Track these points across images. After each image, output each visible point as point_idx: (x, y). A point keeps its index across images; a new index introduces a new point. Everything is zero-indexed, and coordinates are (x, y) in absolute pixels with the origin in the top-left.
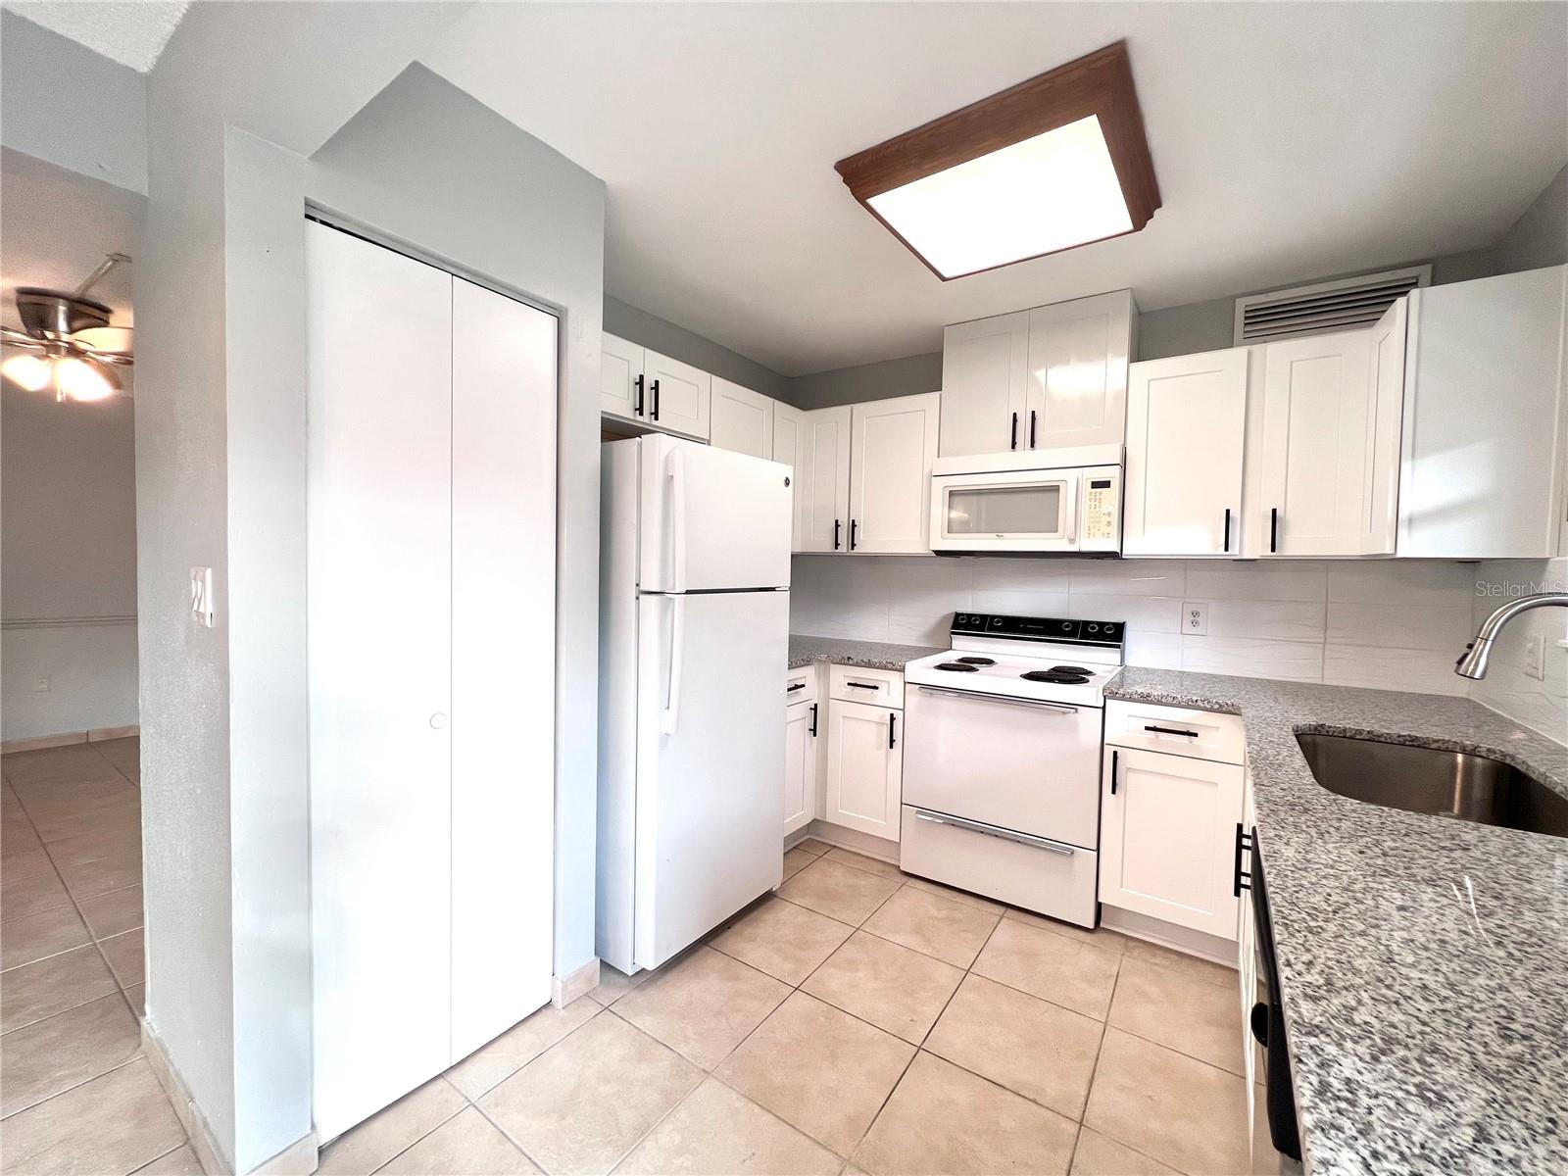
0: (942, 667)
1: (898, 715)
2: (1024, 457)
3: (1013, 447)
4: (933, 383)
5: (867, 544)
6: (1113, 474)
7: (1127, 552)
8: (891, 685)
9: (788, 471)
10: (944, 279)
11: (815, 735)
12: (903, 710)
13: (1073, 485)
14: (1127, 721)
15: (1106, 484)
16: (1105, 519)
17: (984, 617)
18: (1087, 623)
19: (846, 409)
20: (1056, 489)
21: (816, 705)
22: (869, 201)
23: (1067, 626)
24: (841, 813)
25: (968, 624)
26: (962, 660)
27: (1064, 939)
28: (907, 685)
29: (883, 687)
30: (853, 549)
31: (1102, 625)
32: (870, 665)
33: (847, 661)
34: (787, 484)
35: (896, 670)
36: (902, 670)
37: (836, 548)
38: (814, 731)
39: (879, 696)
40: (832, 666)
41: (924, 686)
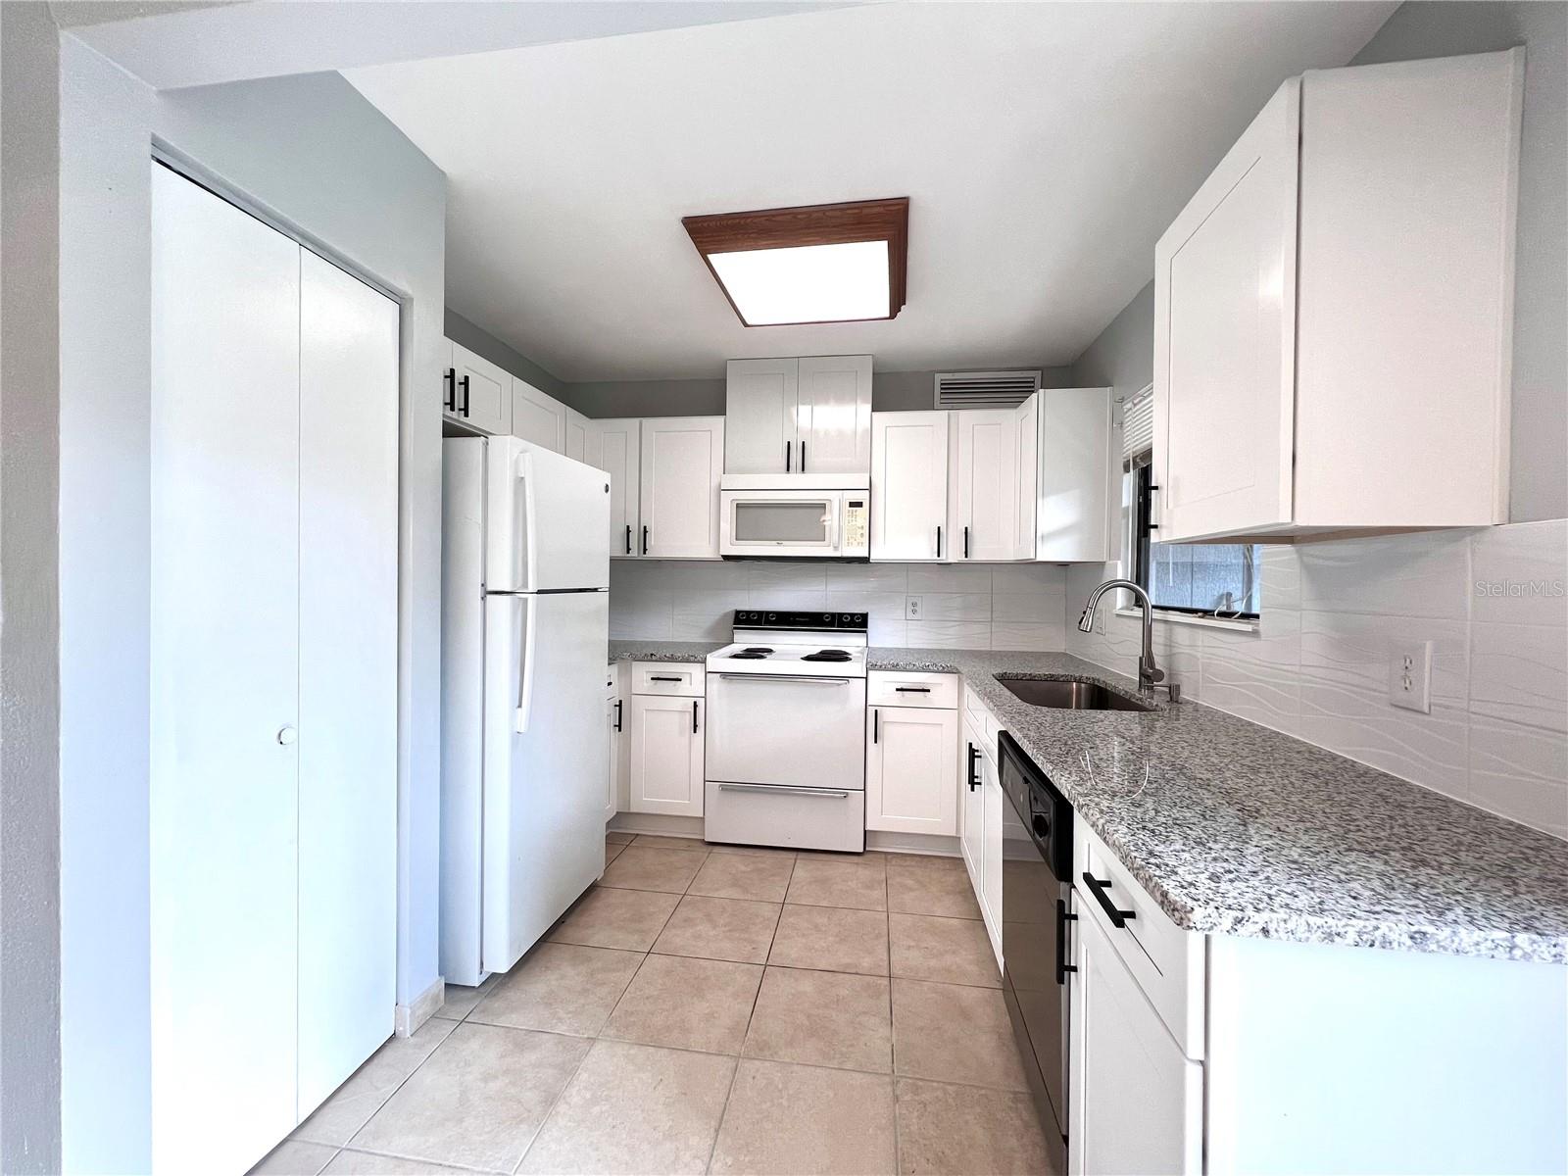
0: (736, 656)
1: (701, 703)
2: (796, 479)
3: (788, 470)
4: (720, 409)
5: (659, 549)
6: (863, 497)
7: (874, 557)
8: (693, 678)
9: (606, 478)
10: (746, 325)
11: (620, 730)
12: (705, 697)
13: (837, 502)
14: (884, 685)
15: (859, 504)
16: (860, 531)
17: (760, 613)
18: (841, 615)
19: (636, 421)
20: (823, 506)
21: (621, 702)
22: (709, 256)
23: (827, 618)
24: (645, 800)
25: (747, 620)
26: (747, 650)
27: (843, 866)
28: (708, 675)
29: (686, 679)
30: (645, 553)
31: (852, 615)
32: (672, 659)
33: (651, 658)
34: (607, 491)
35: (698, 662)
36: (704, 661)
37: (628, 553)
38: (620, 726)
39: (683, 688)
40: (634, 663)
41: (725, 675)
